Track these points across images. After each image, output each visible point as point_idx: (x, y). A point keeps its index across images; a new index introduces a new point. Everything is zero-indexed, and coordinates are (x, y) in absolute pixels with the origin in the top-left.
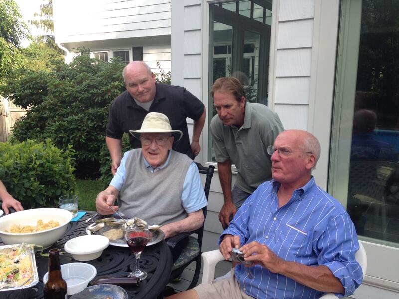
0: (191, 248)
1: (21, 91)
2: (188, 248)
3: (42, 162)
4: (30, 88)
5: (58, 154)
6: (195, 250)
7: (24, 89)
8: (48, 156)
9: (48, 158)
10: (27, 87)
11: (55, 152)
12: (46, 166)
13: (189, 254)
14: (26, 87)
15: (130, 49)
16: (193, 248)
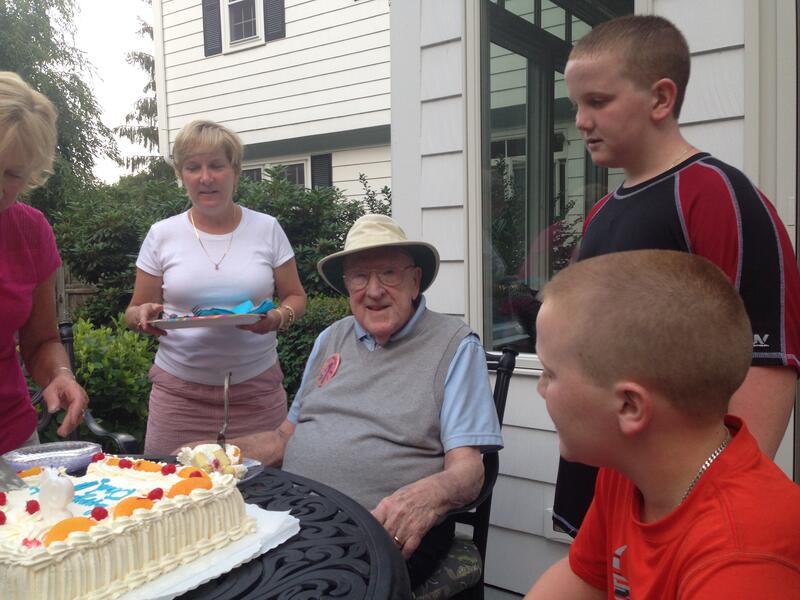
0: (461, 558)
1: (86, 244)
2: (452, 556)
3: (100, 366)
4: (104, 240)
5: (140, 350)
6: (470, 564)
7: (92, 242)
8: (117, 355)
9: (116, 359)
10: (98, 238)
11: (133, 346)
12: (110, 376)
13: (455, 572)
14: (95, 236)
15: (306, 160)
16: (466, 558)
